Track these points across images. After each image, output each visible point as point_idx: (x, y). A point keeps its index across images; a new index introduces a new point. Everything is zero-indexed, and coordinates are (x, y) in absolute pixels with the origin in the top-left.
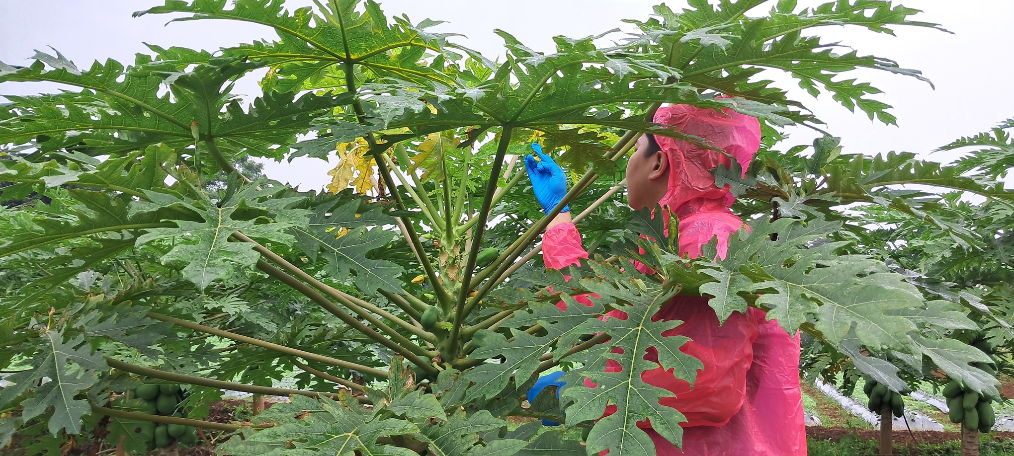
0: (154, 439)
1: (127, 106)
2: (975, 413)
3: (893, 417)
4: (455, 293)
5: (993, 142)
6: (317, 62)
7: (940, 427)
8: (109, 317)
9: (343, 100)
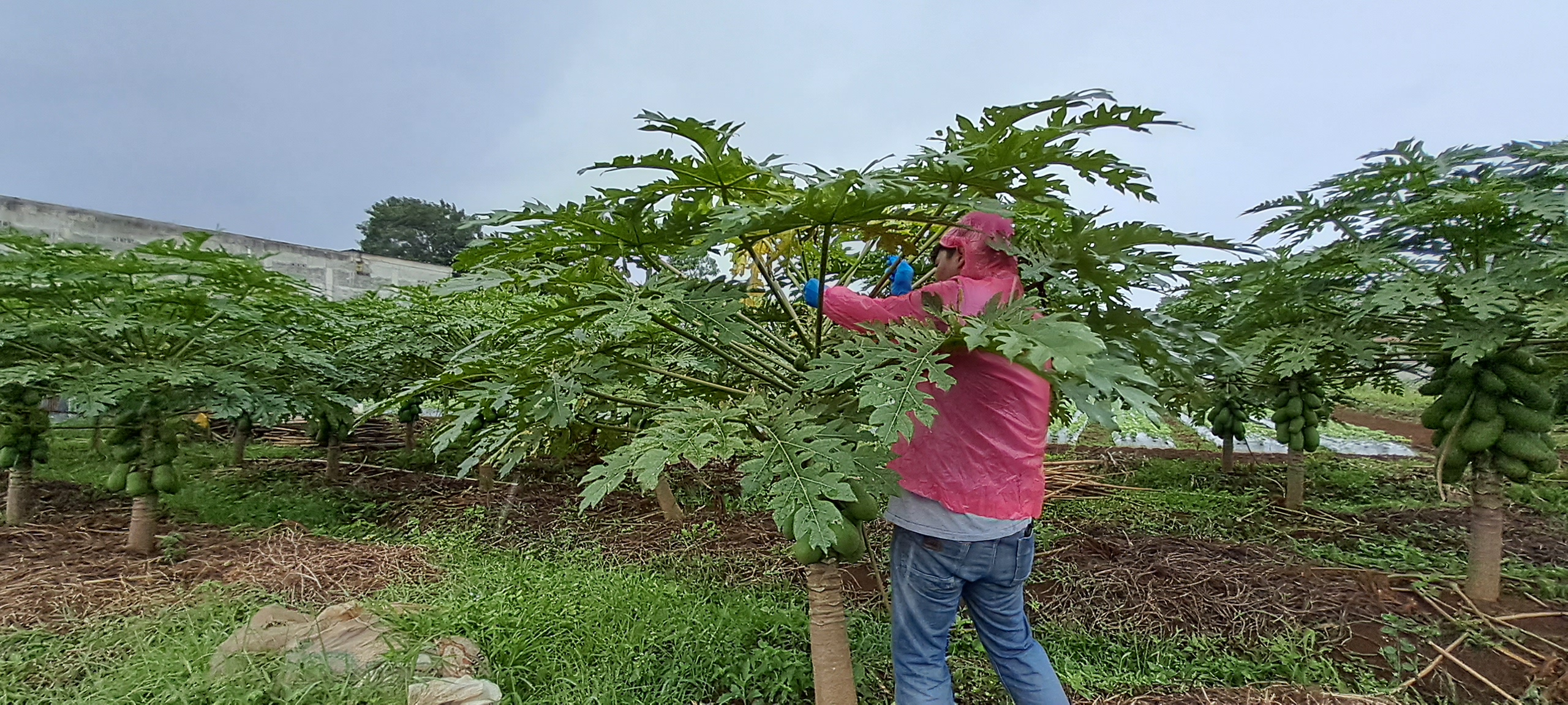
2: (1301, 436)
3: (1235, 440)
5: (1297, 203)
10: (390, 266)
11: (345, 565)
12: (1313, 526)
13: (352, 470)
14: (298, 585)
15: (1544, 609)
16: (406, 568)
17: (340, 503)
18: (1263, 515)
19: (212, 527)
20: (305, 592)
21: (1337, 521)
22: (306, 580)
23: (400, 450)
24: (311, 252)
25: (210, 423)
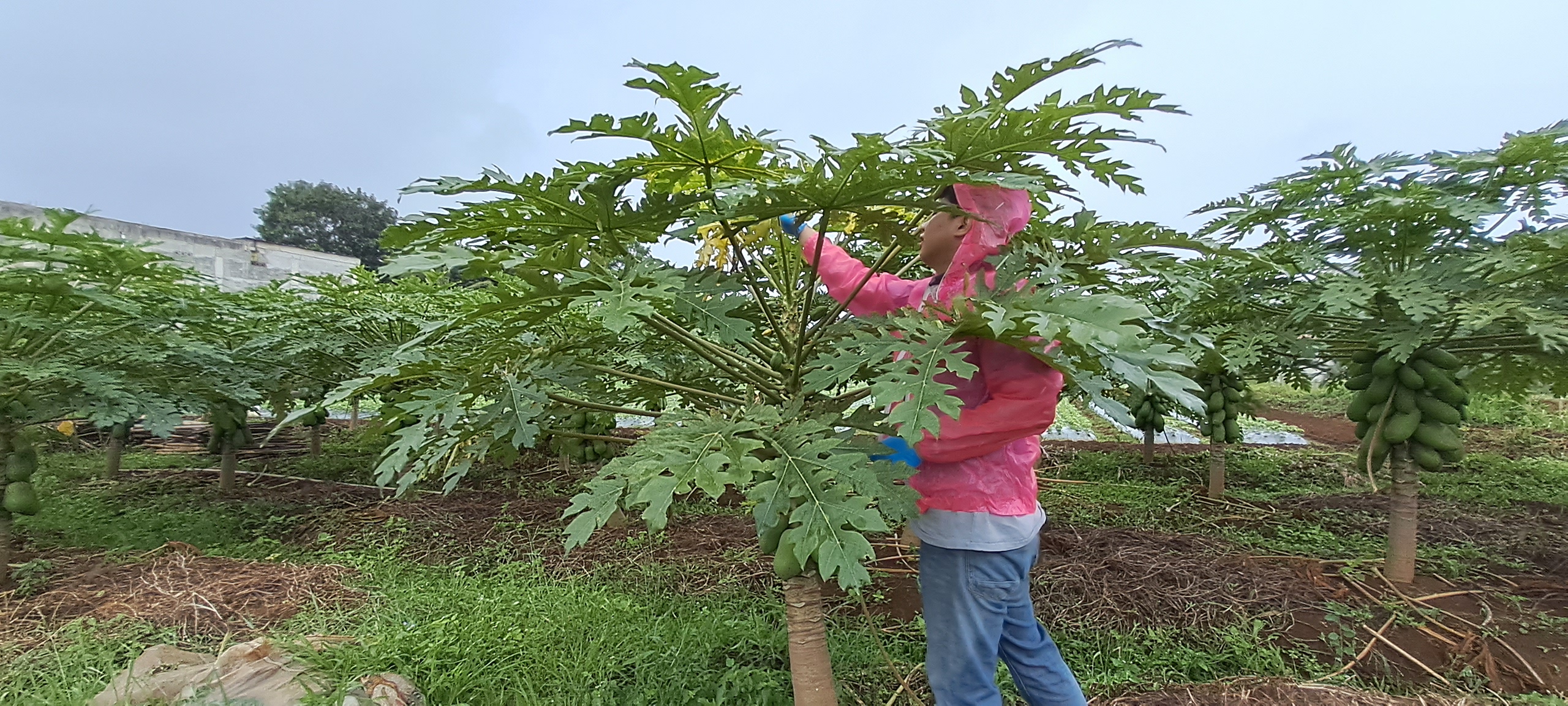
0: (585, 455)
1: (549, 208)
2: (1222, 428)
3: (1155, 432)
4: (795, 342)
5: (1239, 205)
6: (683, 168)
7: (1196, 441)
8: (548, 364)
9: (704, 197)
10: (290, 256)
11: (246, 591)
12: (1235, 514)
13: (250, 480)
14: (191, 618)
15: (1454, 589)
16: (319, 592)
17: (237, 518)
18: (1189, 505)
19: (81, 552)
20: (200, 625)
21: (1256, 509)
22: (201, 611)
23: (306, 456)
24: (196, 239)
25: (78, 430)
